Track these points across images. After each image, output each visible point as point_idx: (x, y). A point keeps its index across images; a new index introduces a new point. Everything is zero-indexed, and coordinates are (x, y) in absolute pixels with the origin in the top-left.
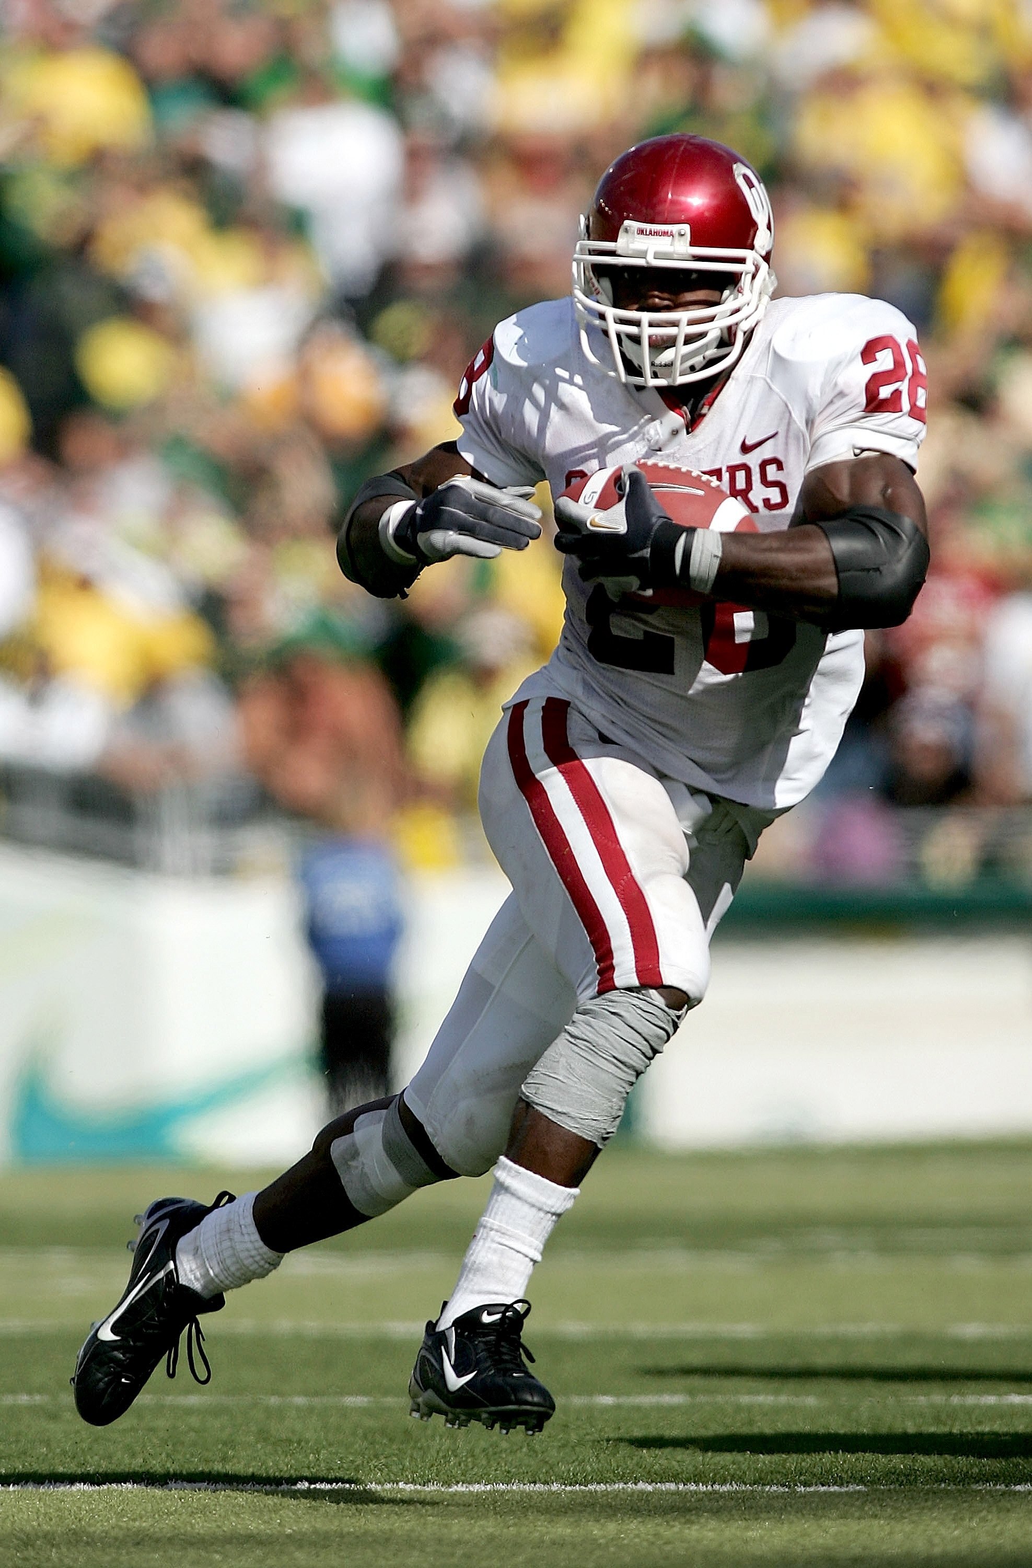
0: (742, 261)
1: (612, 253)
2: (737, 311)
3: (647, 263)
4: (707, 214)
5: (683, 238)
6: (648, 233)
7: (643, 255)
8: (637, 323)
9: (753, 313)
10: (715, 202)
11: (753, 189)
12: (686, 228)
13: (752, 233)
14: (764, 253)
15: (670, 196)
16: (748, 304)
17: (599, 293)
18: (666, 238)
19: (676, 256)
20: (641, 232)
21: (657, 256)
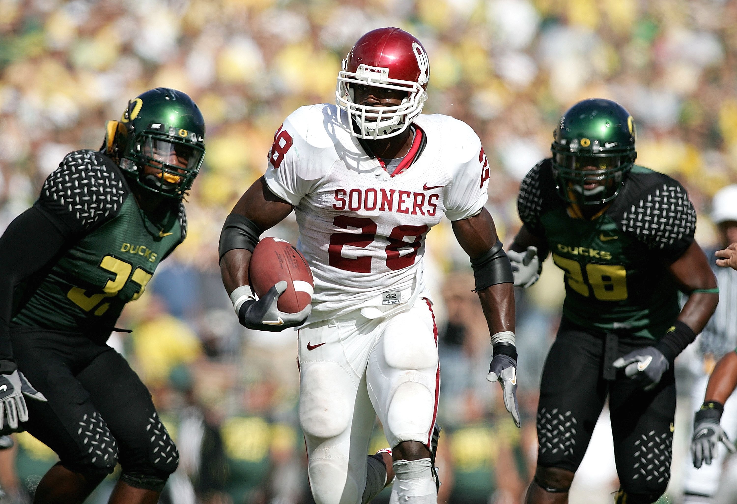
0: (411, 87)
1: (354, 78)
2: (407, 108)
3: (368, 83)
4: (397, 64)
5: (385, 74)
6: (370, 70)
7: (366, 80)
8: (360, 110)
9: (414, 111)
10: (402, 59)
11: (421, 55)
12: (387, 70)
13: (418, 75)
14: (422, 84)
15: (381, 55)
16: (413, 106)
17: (348, 95)
18: (377, 73)
19: (381, 82)
20: (367, 69)
21: (372, 81)
